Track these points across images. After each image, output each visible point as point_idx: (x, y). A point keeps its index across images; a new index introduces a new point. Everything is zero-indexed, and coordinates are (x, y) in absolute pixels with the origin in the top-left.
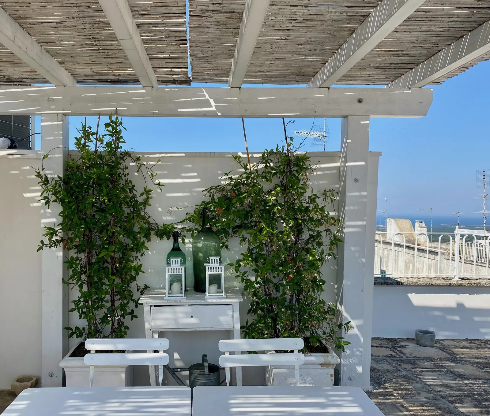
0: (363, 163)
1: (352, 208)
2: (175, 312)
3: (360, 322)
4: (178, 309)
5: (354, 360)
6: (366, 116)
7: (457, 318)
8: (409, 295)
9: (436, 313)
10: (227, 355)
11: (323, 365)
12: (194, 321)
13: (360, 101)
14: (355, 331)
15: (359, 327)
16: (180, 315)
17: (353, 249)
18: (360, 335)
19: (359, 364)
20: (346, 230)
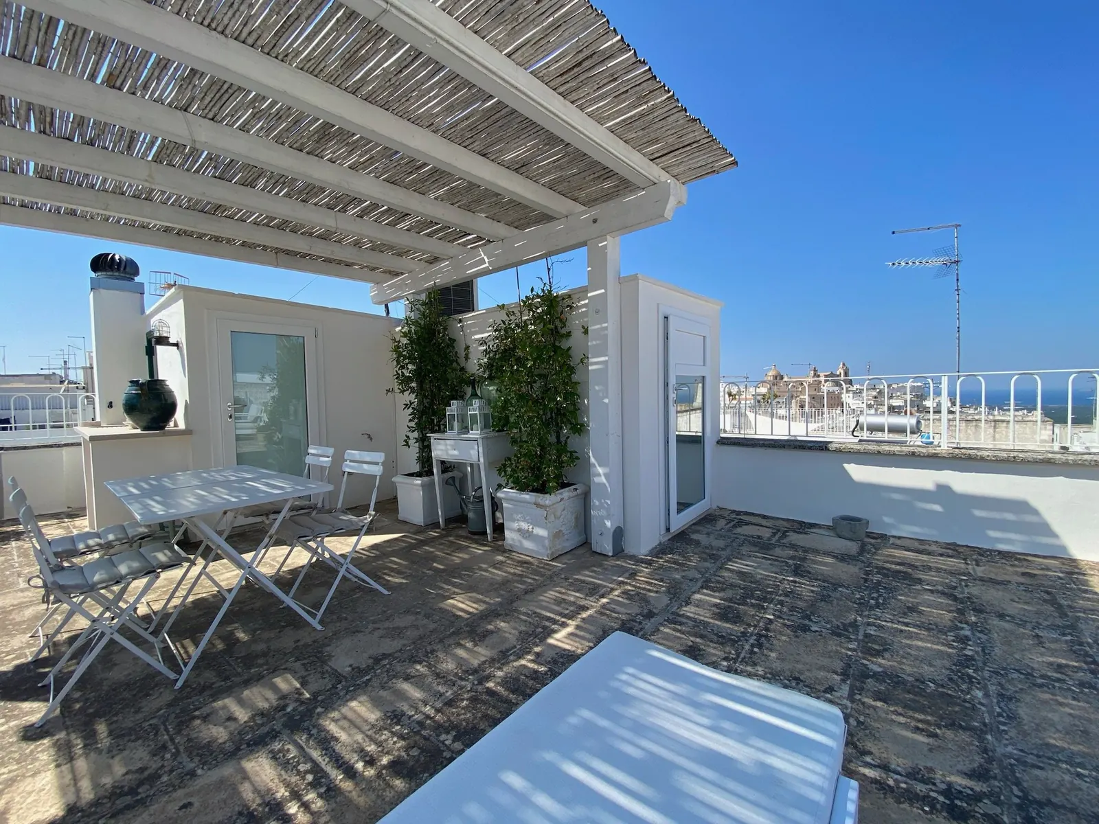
0: (603, 291)
1: (594, 343)
2: (446, 445)
3: (607, 470)
4: (448, 442)
5: (603, 513)
6: (602, 237)
7: (937, 508)
8: (846, 465)
9: (896, 496)
10: (348, 462)
11: (538, 505)
12: (456, 452)
13: (595, 221)
14: (603, 479)
15: (606, 475)
16: (449, 447)
17: (597, 388)
18: (607, 485)
19: (608, 517)
20: (590, 368)
